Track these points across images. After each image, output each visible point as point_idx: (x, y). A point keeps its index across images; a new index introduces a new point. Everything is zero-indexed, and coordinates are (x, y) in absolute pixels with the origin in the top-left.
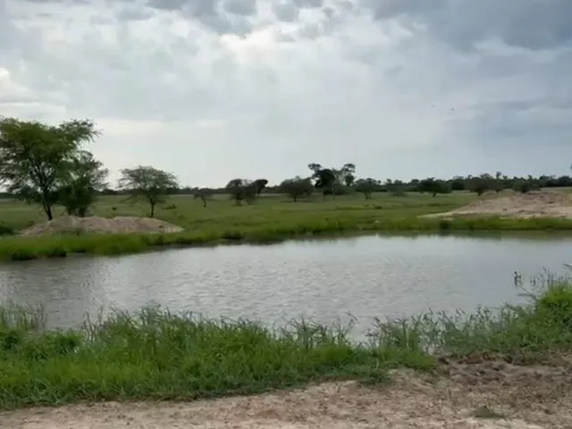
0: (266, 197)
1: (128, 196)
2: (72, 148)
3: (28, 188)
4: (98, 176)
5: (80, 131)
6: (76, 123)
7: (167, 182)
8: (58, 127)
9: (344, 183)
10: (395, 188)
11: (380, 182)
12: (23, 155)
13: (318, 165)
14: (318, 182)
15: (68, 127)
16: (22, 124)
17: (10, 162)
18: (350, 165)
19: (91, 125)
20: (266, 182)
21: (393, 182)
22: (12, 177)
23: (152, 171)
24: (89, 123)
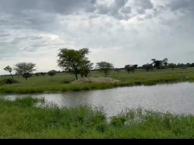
0: (137, 70)
1: (98, 71)
2: (83, 57)
3: (70, 69)
4: (91, 65)
5: (85, 51)
6: (84, 49)
7: (110, 66)
8: (78, 50)
9: (164, 65)
10: (181, 66)
11: (175, 64)
12: (69, 60)
13: (155, 59)
14: (155, 65)
15: (81, 50)
16: (69, 50)
17: (65, 62)
18: (166, 59)
19: (88, 49)
20: (137, 65)
21: (180, 64)
22: (65, 66)
23: (105, 63)
24: (87, 49)
